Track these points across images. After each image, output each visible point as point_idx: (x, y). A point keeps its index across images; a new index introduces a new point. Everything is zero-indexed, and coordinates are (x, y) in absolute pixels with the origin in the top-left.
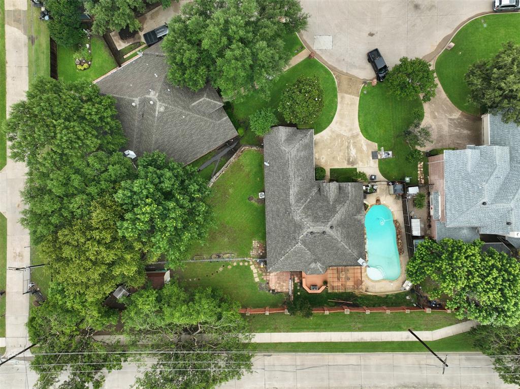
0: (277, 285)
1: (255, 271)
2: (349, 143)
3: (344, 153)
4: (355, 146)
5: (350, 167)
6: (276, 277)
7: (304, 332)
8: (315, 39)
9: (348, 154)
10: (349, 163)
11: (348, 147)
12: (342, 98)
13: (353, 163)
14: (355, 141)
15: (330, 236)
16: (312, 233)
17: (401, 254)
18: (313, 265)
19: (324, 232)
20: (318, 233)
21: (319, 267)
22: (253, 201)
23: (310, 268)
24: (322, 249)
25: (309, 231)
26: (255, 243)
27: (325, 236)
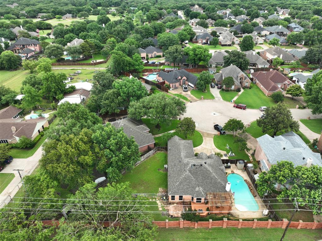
0: (175, 212)
1: (159, 204)
6: (174, 208)
12: (205, 139)
15: (205, 168)
16: (194, 165)
17: (255, 196)
18: (197, 189)
19: (201, 165)
20: (198, 165)
21: (201, 191)
22: (161, 171)
23: (196, 192)
24: (202, 179)
25: (193, 164)
26: (160, 189)
27: (203, 168)
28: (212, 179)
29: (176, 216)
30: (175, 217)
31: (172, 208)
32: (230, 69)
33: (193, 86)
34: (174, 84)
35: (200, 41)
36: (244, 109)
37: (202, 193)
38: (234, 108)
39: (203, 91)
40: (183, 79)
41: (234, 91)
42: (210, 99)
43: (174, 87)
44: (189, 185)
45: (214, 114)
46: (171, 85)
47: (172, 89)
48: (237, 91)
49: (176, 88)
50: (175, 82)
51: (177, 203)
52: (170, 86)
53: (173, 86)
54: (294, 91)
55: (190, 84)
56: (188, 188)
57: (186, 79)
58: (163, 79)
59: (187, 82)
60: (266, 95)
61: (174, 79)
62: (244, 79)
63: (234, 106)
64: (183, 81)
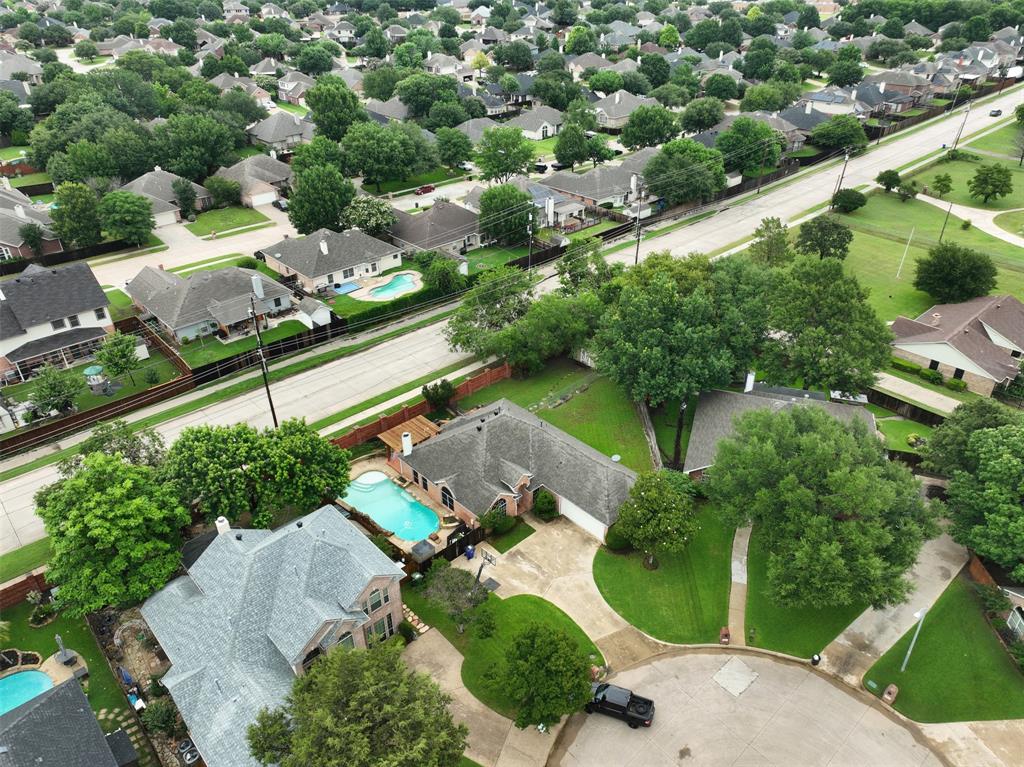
2: (543, 573)
3: (537, 558)
4: (531, 575)
5: (513, 549)
8: (754, 671)
9: (530, 561)
10: (519, 552)
11: (539, 567)
12: (616, 623)
13: (513, 556)
14: (538, 581)
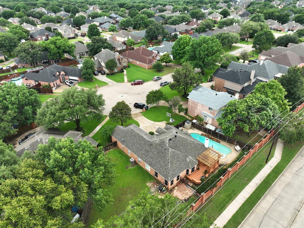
0: (184, 195)
6: (178, 191)
7: (227, 206)
14: (155, 124)
15: (180, 137)
16: (170, 140)
17: (219, 142)
18: (188, 160)
19: (176, 136)
20: (173, 138)
21: (192, 159)
22: (130, 168)
23: (189, 163)
24: (184, 148)
25: (168, 139)
26: (149, 184)
27: (178, 138)
28: (190, 144)
29: (188, 197)
30: (188, 199)
31: (177, 193)
32: (105, 53)
33: (77, 78)
34: (55, 83)
35: (39, 39)
36: (142, 84)
37: (193, 161)
38: (132, 86)
39: (90, 81)
40: (61, 74)
41: (118, 72)
42: (104, 85)
43: (56, 85)
44: (179, 161)
45: (122, 96)
46: (52, 84)
47: (55, 89)
48: (121, 72)
49: (58, 86)
50: (56, 80)
51: (177, 186)
52: (50, 86)
53: (54, 84)
54: (167, 59)
55: (71, 78)
56: (180, 164)
57: (64, 74)
58: (35, 81)
59: (67, 77)
60: (147, 69)
61: (52, 76)
62: (121, 60)
63: (132, 84)
64: (62, 77)
